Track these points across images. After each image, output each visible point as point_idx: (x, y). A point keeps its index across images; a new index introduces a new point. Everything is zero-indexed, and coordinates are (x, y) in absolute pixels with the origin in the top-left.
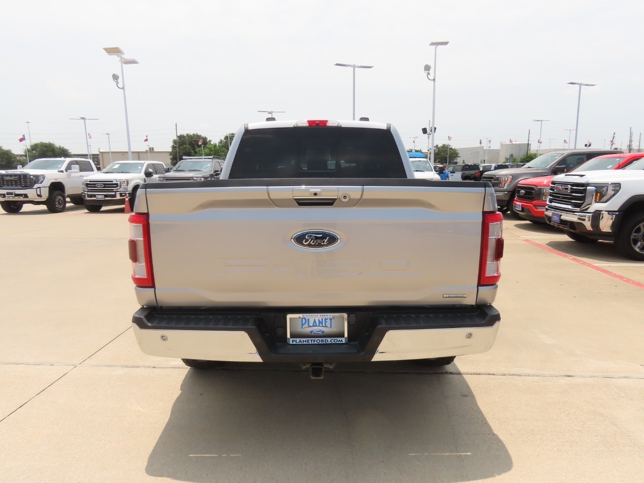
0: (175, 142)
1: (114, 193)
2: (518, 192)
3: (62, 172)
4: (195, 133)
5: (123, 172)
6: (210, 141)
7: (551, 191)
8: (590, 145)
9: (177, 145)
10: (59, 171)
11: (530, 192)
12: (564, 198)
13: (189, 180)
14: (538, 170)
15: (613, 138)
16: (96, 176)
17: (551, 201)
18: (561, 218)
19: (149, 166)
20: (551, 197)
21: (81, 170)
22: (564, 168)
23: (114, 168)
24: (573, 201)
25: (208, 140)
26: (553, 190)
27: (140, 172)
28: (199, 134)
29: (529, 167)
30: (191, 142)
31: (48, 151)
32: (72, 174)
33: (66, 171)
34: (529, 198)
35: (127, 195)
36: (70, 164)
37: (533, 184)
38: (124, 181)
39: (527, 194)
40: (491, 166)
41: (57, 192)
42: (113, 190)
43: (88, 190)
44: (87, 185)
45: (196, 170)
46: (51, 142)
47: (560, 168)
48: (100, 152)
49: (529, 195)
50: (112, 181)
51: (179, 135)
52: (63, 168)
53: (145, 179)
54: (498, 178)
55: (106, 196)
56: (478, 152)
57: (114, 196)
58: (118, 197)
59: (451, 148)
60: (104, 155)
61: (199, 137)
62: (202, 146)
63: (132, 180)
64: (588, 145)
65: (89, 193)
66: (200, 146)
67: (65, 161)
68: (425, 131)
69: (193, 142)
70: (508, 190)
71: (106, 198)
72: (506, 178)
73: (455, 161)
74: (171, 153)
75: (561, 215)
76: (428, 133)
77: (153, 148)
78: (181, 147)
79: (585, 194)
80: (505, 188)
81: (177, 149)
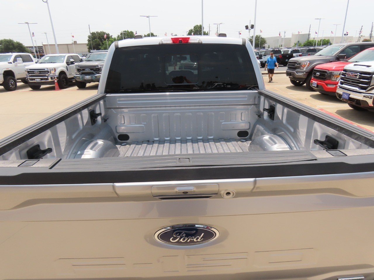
0: (89, 37)
1: (46, 77)
2: (315, 74)
3: (11, 63)
4: (102, 31)
5: (52, 63)
6: (111, 36)
7: (343, 76)
8: (347, 35)
9: (91, 39)
10: (9, 63)
11: (324, 74)
12: (352, 82)
13: (96, 67)
14: (327, 57)
15: (361, 30)
16: (34, 65)
17: (342, 83)
18: (350, 96)
19: (69, 58)
20: (342, 81)
21: (24, 61)
22: (345, 56)
23: (46, 59)
24: (361, 85)
25: (110, 36)
26: (345, 76)
27: (63, 62)
28: (104, 32)
29: (320, 55)
30: (99, 37)
31: (9, 45)
32: (18, 65)
33: (14, 62)
34: (322, 79)
35: (56, 78)
36: (16, 57)
37: (326, 69)
38: (53, 69)
39: (321, 76)
40: (289, 50)
41: (10, 77)
42: (46, 75)
43: (30, 75)
44: (28, 72)
45: (100, 60)
46: (11, 39)
47: (342, 56)
48: (43, 45)
49: (323, 76)
50: (45, 69)
51: (91, 32)
52: (11, 60)
53: (67, 67)
54: (300, 63)
55: (42, 79)
56: (278, 40)
57: (47, 79)
58: (50, 80)
59: (262, 38)
60: (46, 46)
61: (104, 33)
62: (107, 39)
63: (58, 68)
64: (346, 34)
65: (30, 78)
66: (105, 40)
67: (12, 55)
68: (247, 27)
69: (101, 37)
70: (306, 72)
71: (42, 81)
72: (306, 63)
73: (264, 46)
74: (88, 45)
75: (350, 94)
76: (249, 29)
77: (76, 41)
78: (94, 41)
79: (371, 80)
80: (304, 70)
81: (91, 42)
